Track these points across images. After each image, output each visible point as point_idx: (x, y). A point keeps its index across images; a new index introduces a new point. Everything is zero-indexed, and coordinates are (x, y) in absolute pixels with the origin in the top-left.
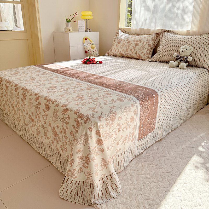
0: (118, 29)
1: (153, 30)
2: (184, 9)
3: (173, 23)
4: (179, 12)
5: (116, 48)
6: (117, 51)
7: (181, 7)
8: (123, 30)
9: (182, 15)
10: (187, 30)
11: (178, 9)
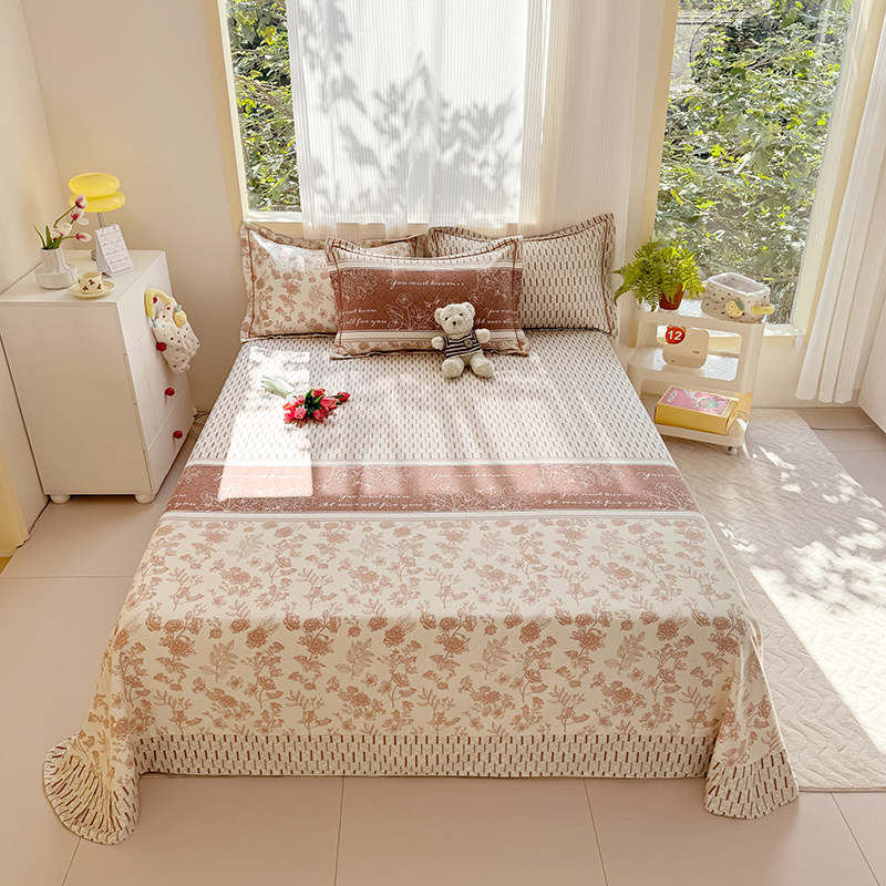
0: (243, 227)
1: (396, 229)
2: (502, 159)
3: (469, 206)
4: (488, 172)
5: (287, 310)
6: (295, 317)
7: (492, 159)
8: (264, 231)
9: (499, 178)
10: (509, 224)
11: (484, 164)
